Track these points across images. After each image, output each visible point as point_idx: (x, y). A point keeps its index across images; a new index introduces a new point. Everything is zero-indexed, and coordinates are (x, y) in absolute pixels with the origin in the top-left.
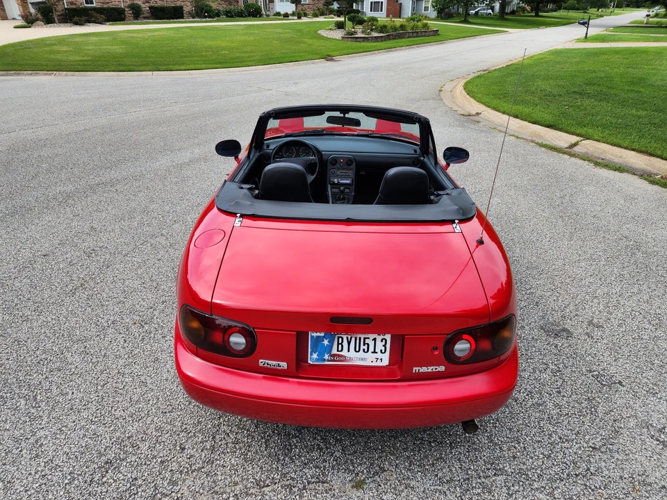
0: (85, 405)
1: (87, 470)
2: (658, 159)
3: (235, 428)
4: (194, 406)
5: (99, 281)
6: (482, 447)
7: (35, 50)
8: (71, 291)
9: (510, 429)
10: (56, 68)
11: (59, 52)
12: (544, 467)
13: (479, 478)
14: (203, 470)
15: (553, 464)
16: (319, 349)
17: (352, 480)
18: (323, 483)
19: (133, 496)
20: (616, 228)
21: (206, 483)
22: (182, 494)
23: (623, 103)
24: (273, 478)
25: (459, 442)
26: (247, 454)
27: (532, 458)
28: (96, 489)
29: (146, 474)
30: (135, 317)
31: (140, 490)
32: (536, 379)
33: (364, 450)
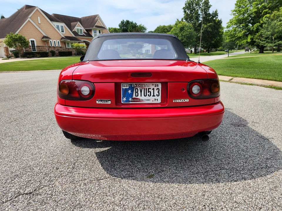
1: (4, 179)
2: (266, 80)
3: (86, 160)
5: (23, 119)
6: (212, 161)
7: (10, 65)
8: (9, 122)
9: (224, 154)
10: (17, 70)
12: (244, 166)
13: (213, 171)
14: (67, 176)
15: (249, 165)
16: (126, 96)
17: (147, 175)
18: (132, 177)
19: (27, 187)
21: (69, 180)
22: (55, 185)
24: (105, 176)
25: (200, 160)
26: (91, 169)
27: (238, 163)
28: (7, 185)
29: (36, 179)
30: (39, 128)
31: (32, 185)
32: (232, 139)
33: (152, 164)
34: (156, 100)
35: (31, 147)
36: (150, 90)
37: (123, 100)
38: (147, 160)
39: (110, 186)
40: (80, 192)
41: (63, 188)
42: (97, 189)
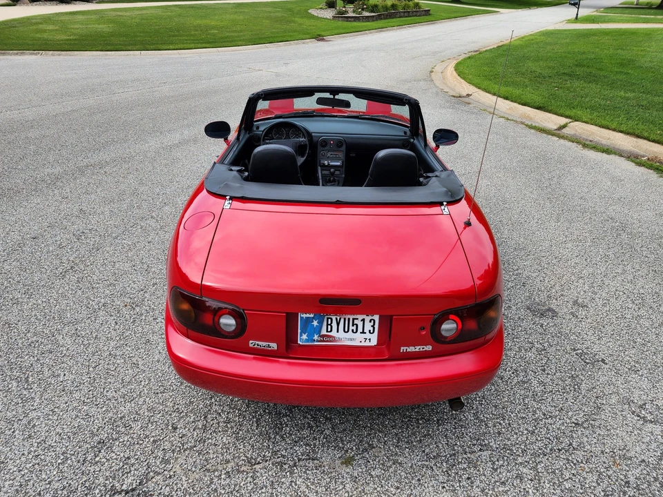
0: (77, 386)
1: (80, 450)
2: (645, 141)
3: (226, 408)
4: (186, 387)
5: (89, 264)
6: (468, 424)
7: (21, 29)
8: (61, 273)
9: (496, 407)
10: (42, 47)
11: (45, 31)
12: (528, 442)
13: (465, 454)
14: (195, 449)
15: (537, 439)
16: (308, 330)
17: (341, 457)
18: (313, 460)
19: (126, 475)
20: (603, 209)
21: (198, 461)
22: (175, 472)
23: (612, 85)
24: (264, 456)
25: (446, 420)
26: (238, 433)
27: (516, 434)
28: (89, 468)
29: (138, 453)
30: (126, 299)
31: (132, 469)
32: (521, 358)
33: (353, 428)
34: (368, 341)
35: (118, 361)
36: (356, 322)
37: (302, 339)
38: (344, 413)
39: (272, 482)
40: (221, 493)
41: (190, 481)
42: (250, 488)
